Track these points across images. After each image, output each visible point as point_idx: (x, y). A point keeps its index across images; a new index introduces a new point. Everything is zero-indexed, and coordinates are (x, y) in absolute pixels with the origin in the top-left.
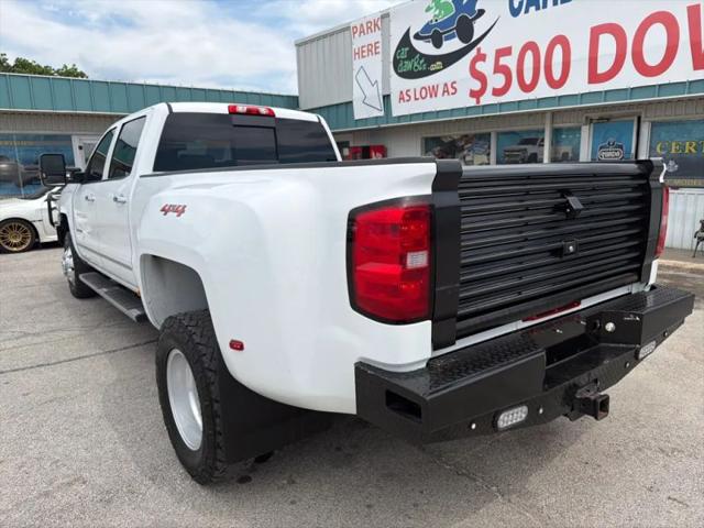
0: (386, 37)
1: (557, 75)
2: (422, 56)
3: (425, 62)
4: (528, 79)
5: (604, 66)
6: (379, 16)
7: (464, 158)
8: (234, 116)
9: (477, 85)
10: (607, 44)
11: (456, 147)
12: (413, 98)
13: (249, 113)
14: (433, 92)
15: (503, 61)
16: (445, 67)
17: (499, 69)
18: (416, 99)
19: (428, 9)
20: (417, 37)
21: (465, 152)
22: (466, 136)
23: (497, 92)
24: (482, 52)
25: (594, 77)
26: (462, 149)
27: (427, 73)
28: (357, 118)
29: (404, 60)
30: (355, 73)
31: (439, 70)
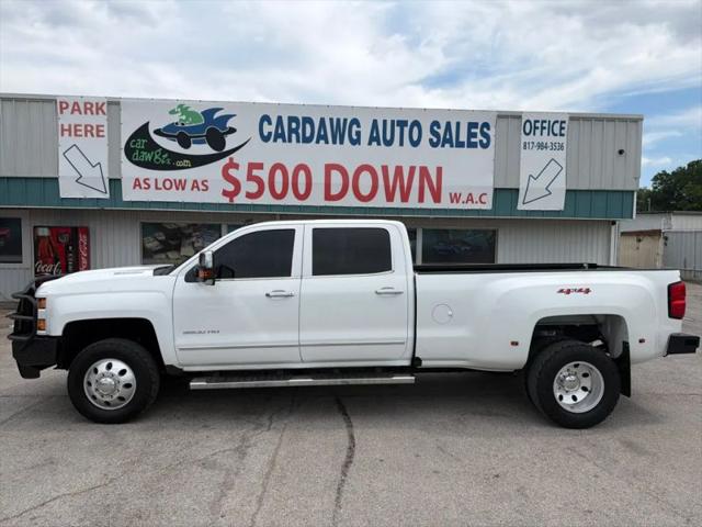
0: (115, 124)
1: (302, 190)
2: (165, 151)
3: (169, 157)
4: (279, 189)
5: (335, 190)
6: (106, 100)
7: (193, 243)
9: (230, 188)
10: (336, 177)
11: (183, 234)
12: (153, 186)
14: (181, 185)
15: (255, 172)
16: (193, 166)
17: (250, 177)
18: (157, 188)
19: (173, 112)
20: (158, 132)
21: (194, 239)
22: (195, 225)
23: (249, 195)
24: (235, 161)
25: (328, 197)
26: (190, 236)
27: (173, 167)
28: (62, 196)
29: (140, 150)
30: (62, 150)
31: (188, 167)
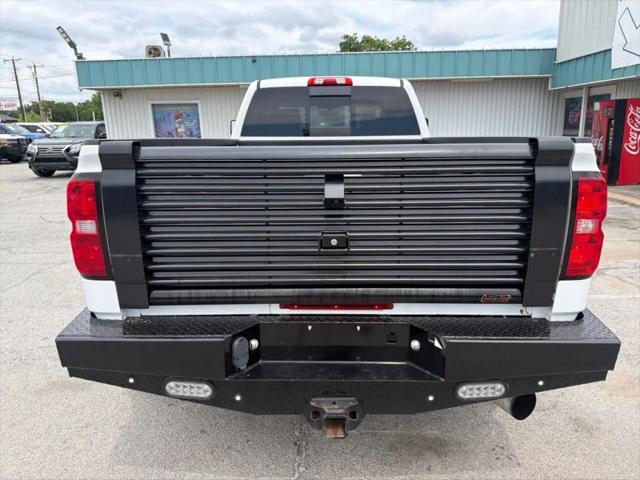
8: (312, 88)
13: (327, 84)
28: (614, 67)
30: (618, 16)
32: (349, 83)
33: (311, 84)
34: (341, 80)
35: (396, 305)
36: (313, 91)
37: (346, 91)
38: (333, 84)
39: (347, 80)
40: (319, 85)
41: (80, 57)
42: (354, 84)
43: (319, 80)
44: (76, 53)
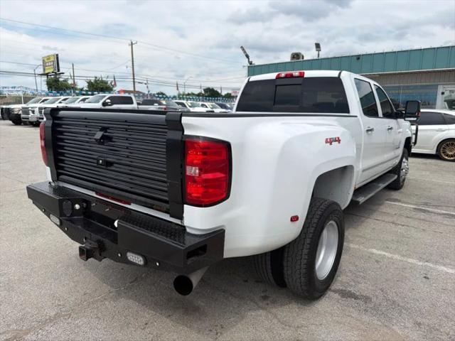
32: (302, 75)
33: (278, 77)
34: (296, 73)
35: (132, 204)
36: (279, 82)
37: (299, 81)
38: (291, 76)
39: (300, 73)
40: (283, 78)
41: (251, 63)
42: (305, 76)
43: (283, 75)
44: (249, 61)
